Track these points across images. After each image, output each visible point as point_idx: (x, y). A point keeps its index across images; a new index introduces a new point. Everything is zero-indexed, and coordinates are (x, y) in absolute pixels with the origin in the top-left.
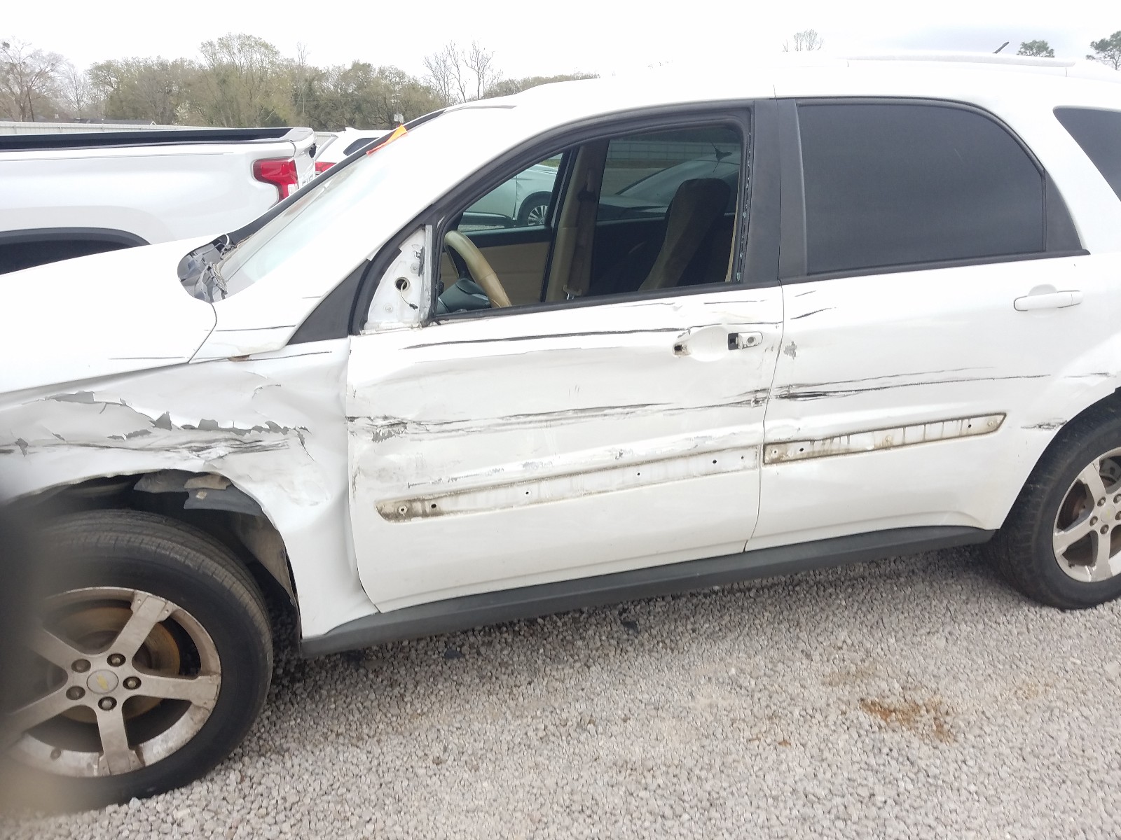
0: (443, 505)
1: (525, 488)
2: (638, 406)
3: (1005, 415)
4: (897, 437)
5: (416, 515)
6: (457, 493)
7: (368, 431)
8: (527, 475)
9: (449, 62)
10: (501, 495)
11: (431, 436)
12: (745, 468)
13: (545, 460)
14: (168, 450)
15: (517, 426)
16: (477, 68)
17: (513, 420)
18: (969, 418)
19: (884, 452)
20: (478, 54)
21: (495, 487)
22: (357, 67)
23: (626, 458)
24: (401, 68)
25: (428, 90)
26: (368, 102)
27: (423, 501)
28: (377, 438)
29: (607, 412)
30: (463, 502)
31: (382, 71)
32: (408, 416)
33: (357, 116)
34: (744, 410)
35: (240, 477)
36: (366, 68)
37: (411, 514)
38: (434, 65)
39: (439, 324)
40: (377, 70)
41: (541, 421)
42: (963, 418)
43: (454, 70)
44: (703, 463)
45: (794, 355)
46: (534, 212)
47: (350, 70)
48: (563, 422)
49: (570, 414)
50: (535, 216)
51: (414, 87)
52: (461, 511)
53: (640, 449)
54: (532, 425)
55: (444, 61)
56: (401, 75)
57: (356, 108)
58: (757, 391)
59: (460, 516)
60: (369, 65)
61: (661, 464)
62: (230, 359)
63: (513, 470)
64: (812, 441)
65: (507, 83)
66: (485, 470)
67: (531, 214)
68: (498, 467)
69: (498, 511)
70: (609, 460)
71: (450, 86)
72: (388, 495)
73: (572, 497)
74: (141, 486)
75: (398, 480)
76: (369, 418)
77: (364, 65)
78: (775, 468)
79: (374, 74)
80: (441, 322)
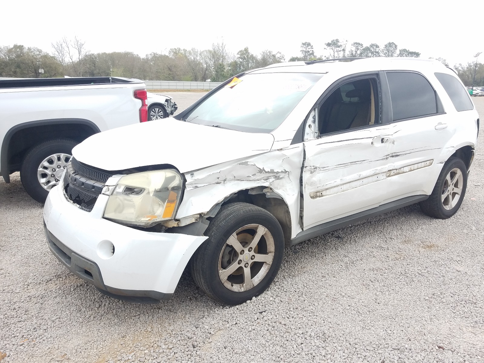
0: (324, 193)
1: (340, 187)
2: (362, 161)
3: (433, 160)
4: (412, 167)
5: (317, 197)
6: (327, 189)
7: (309, 171)
8: (342, 183)
9: (64, 45)
10: (335, 189)
11: (321, 172)
12: (384, 179)
13: (345, 178)
14: (258, 180)
15: (339, 168)
16: (77, 49)
17: (338, 166)
18: (426, 161)
19: (410, 172)
20: (78, 42)
21: (335, 187)
22: (16, 47)
23: (361, 177)
24: (40, 48)
25: (53, 58)
26: (24, 63)
27: (319, 192)
28: (311, 173)
29: (357, 163)
30: (328, 192)
31: (29, 49)
32: (318, 166)
33: (18, 70)
34: (384, 161)
35: (275, 188)
36: (21, 47)
37: (316, 197)
38: (56, 46)
39: (321, 138)
40: (27, 48)
41: (343, 166)
42: (425, 161)
43: (66, 49)
44: (375, 178)
45: (394, 144)
46: (153, 111)
47: (12, 48)
48: (348, 166)
49: (349, 164)
50: (153, 113)
51: (46, 56)
52: (327, 195)
53: (364, 173)
54: (342, 167)
55: (61, 45)
56: (40, 51)
57: (17, 66)
58: (387, 155)
59: (327, 196)
60: (23, 46)
61: (367, 178)
62: (278, 150)
63: (339, 182)
64: (397, 169)
65: (90, 55)
66: (333, 182)
67: (152, 112)
68: (335, 181)
69: (335, 194)
70: (358, 178)
71: (65, 56)
72: (312, 191)
73: (350, 189)
74: (250, 193)
75: (315, 186)
76: (310, 166)
77: (20, 46)
78: (389, 178)
79: (25, 50)
80: (322, 137)
